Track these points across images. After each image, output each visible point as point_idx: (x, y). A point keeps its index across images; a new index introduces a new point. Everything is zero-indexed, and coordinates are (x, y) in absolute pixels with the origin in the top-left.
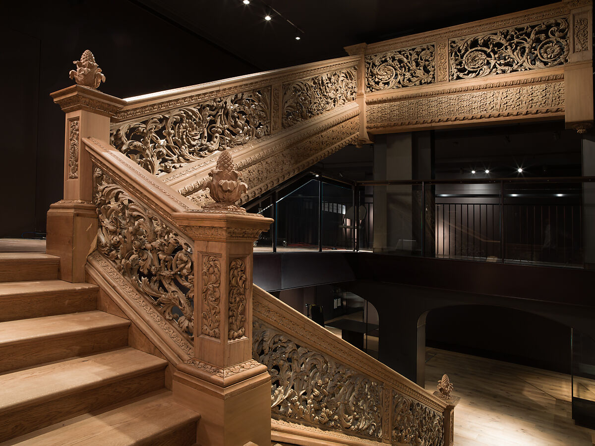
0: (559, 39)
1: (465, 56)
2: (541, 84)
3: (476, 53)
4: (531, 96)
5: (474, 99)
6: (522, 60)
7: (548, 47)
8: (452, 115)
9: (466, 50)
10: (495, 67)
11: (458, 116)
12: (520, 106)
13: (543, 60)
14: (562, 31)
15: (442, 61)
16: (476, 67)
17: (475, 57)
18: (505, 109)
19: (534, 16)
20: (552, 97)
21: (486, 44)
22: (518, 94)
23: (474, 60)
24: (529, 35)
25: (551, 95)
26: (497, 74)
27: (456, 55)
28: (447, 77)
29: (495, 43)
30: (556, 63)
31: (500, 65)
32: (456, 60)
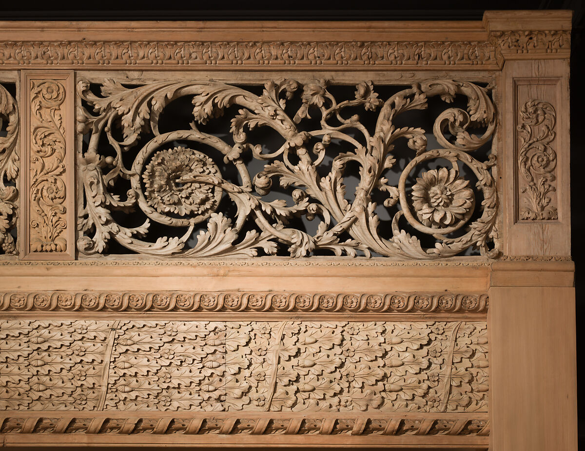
0: (467, 158)
1: (140, 157)
2: (415, 320)
3: (184, 155)
4: (381, 362)
5: (177, 348)
6: (348, 215)
7: (433, 182)
8: (90, 404)
9: (145, 136)
10: (250, 223)
11: (111, 412)
12: (344, 397)
13: (417, 226)
14: (476, 128)
15: (51, 162)
16: (184, 210)
17: (179, 169)
18: (290, 403)
19: (392, 53)
20: (451, 378)
22: (338, 350)
23: (174, 179)
24: (370, 119)
25: (447, 370)
26: (261, 252)
27: (104, 149)
28: (68, 235)
29: (252, 124)
30: (457, 245)
31: (271, 219)
32: (105, 169)
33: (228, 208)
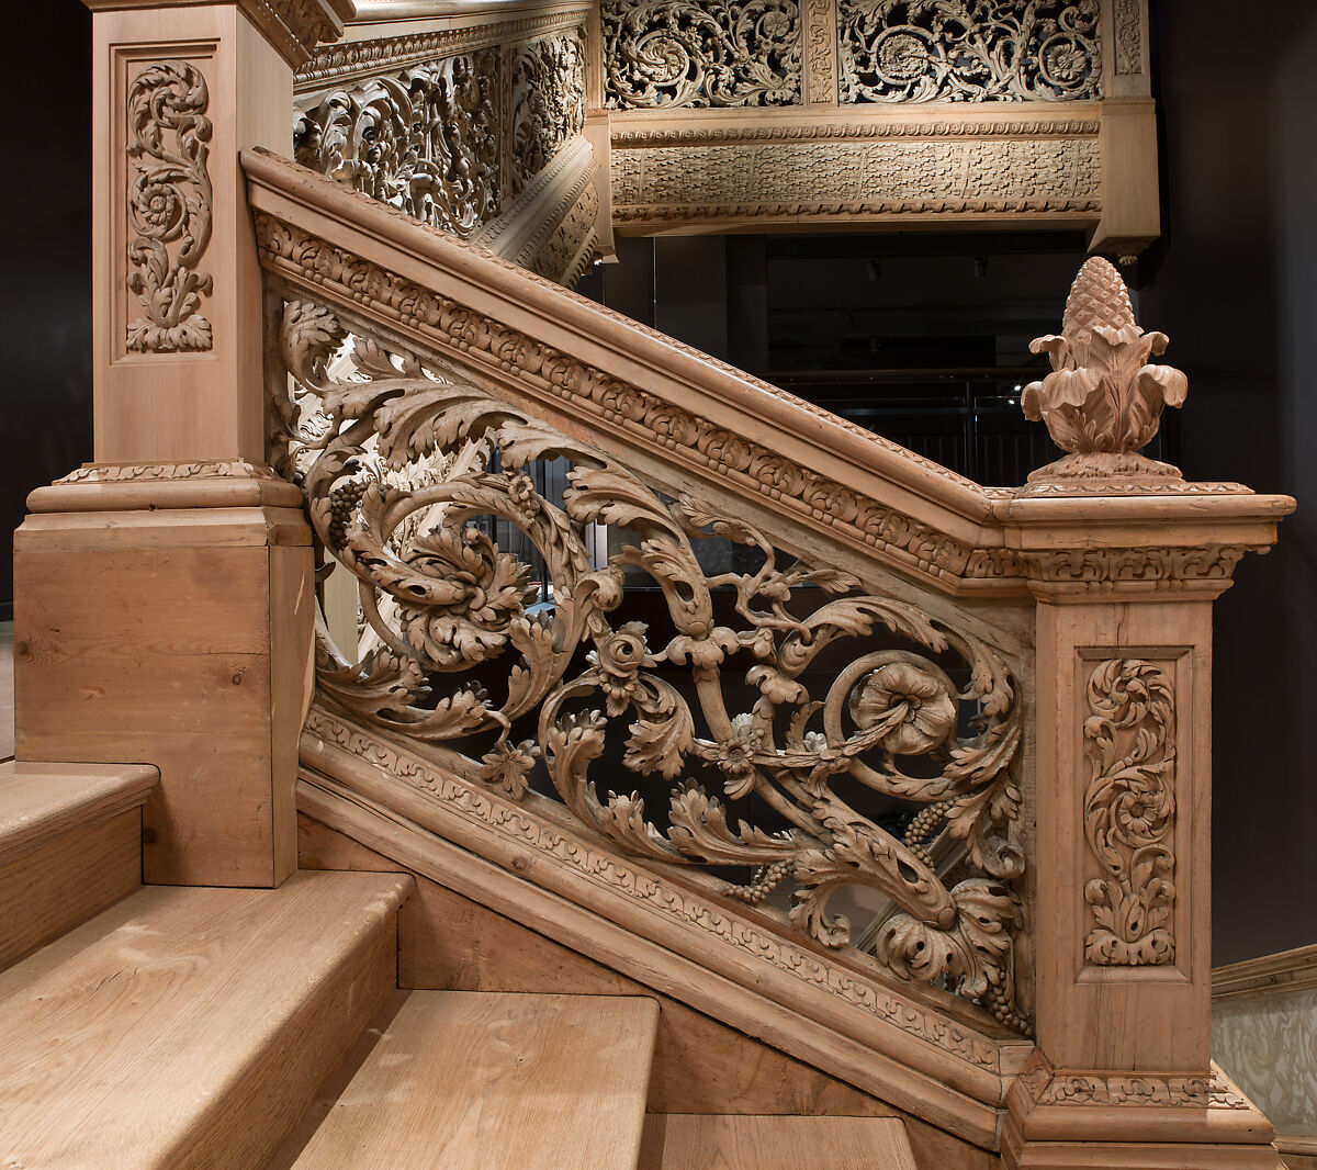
0: (1081, 38)
1: (876, 42)
2: (1052, 139)
3: (905, 40)
4: (1033, 165)
5: (905, 158)
6: (1008, 75)
7: (1061, 53)
8: (851, 196)
9: (879, 30)
10: (945, 82)
11: (864, 200)
12: (1009, 189)
13: (1051, 82)
14: (1087, 19)
15: (821, 47)
16: (905, 75)
17: (902, 49)
18: (976, 193)
20: (1077, 175)
21: (925, 20)
22: (1005, 158)
23: (898, 55)
24: (1019, 15)
25: (1074, 169)
26: (953, 99)
27: (853, 37)
28: (833, 91)
29: (946, 20)
30: (1076, 92)
31: (961, 77)
32: (855, 50)
33: (930, 71)
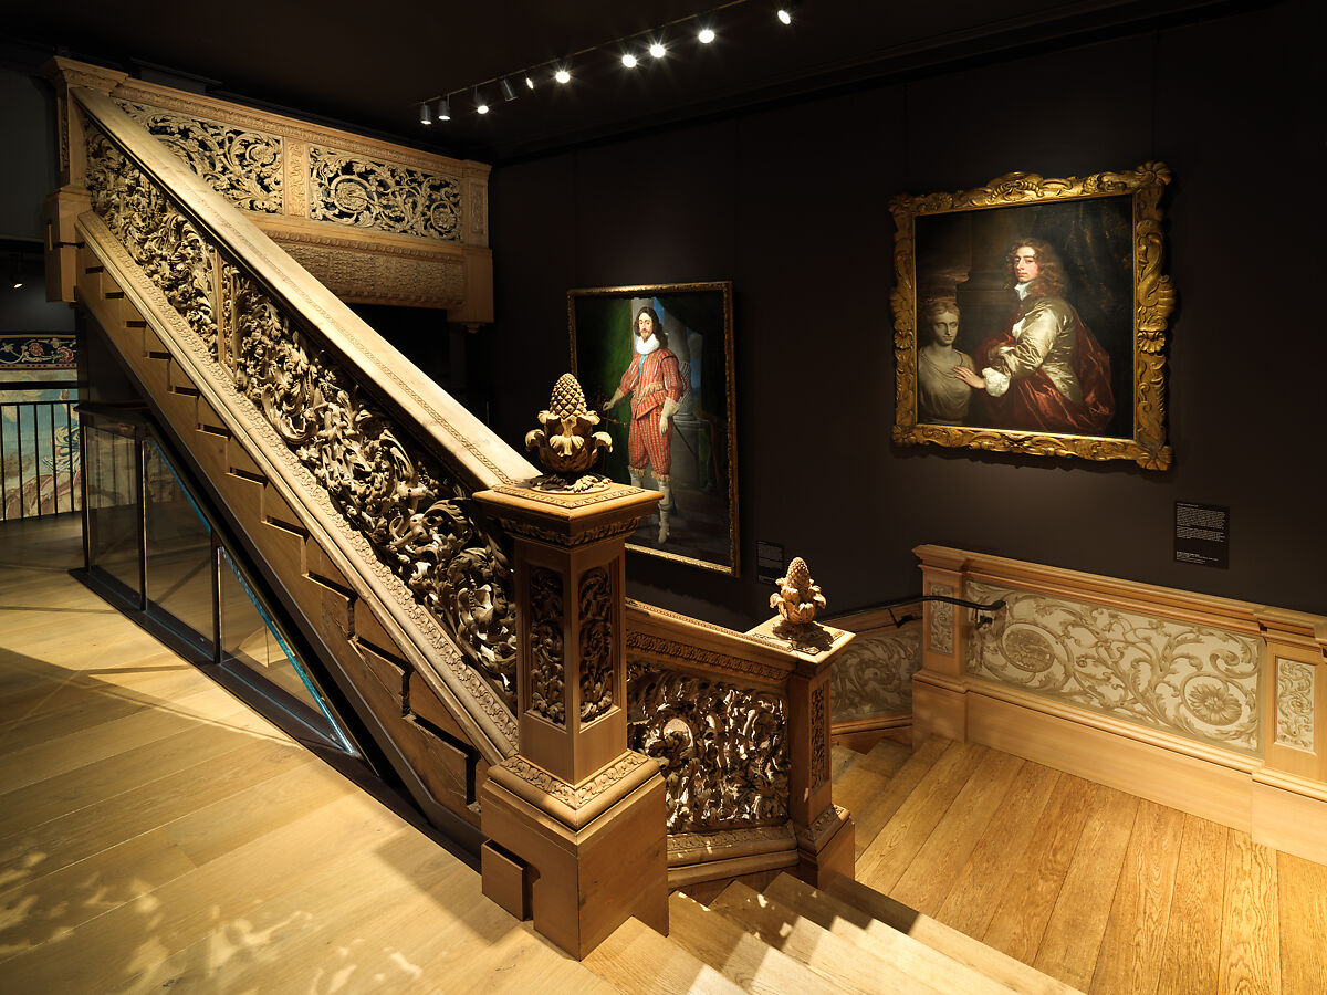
0: (452, 206)
1: (335, 183)
3: (353, 186)
6: (414, 220)
7: (442, 213)
9: (337, 175)
10: (379, 217)
13: (437, 228)
15: (297, 178)
16: (353, 207)
17: (351, 191)
23: (349, 194)
24: (421, 186)
26: (382, 228)
27: (320, 176)
28: (306, 211)
29: (379, 179)
30: (450, 236)
31: (387, 216)
32: (321, 185)
33: (368, 209)
